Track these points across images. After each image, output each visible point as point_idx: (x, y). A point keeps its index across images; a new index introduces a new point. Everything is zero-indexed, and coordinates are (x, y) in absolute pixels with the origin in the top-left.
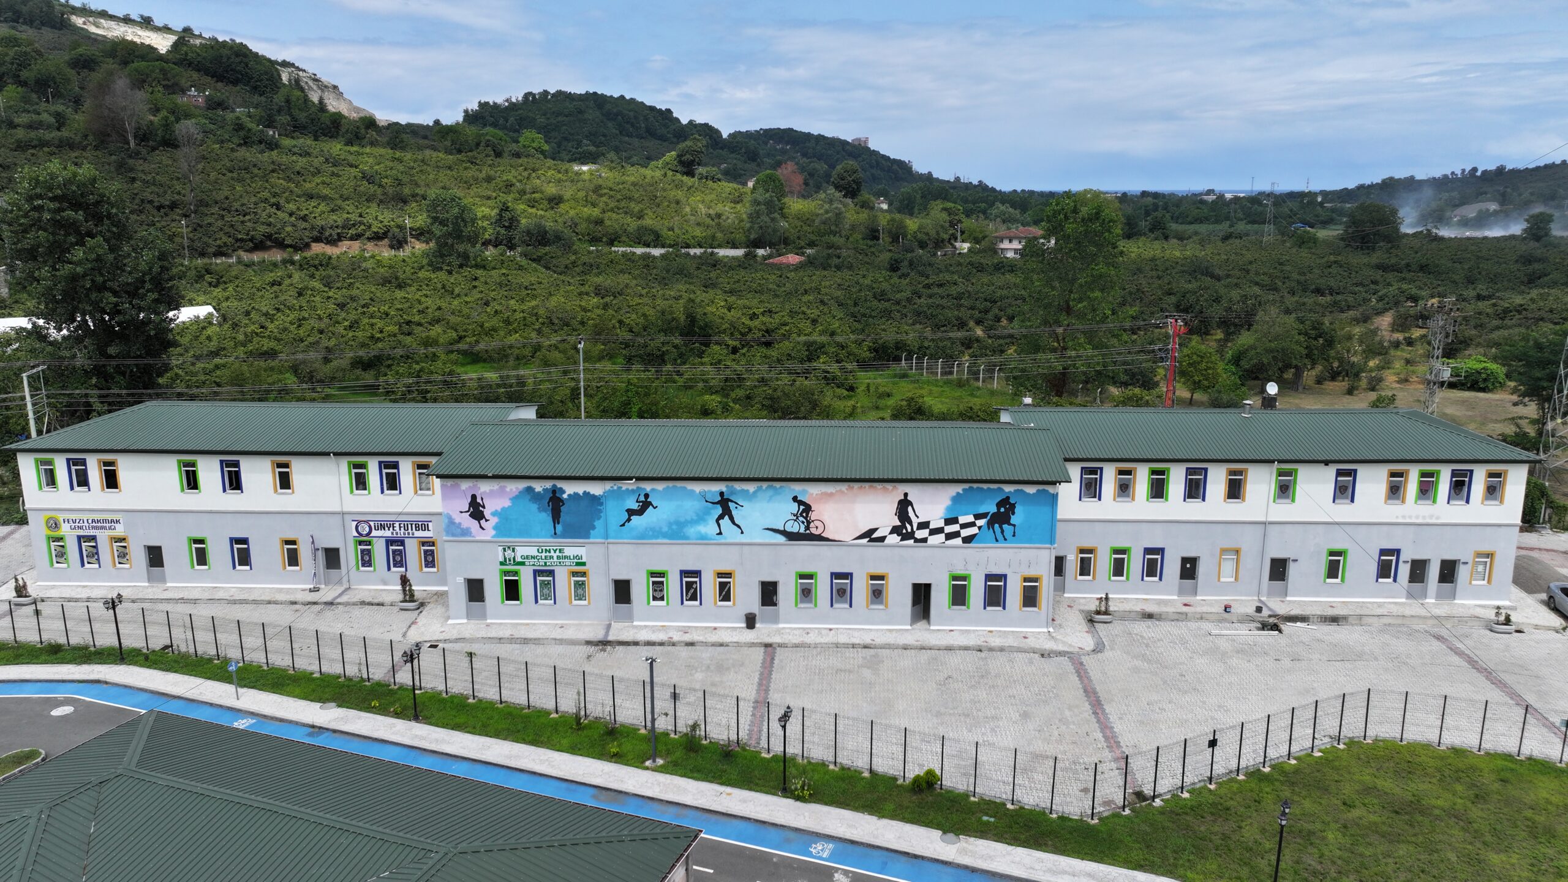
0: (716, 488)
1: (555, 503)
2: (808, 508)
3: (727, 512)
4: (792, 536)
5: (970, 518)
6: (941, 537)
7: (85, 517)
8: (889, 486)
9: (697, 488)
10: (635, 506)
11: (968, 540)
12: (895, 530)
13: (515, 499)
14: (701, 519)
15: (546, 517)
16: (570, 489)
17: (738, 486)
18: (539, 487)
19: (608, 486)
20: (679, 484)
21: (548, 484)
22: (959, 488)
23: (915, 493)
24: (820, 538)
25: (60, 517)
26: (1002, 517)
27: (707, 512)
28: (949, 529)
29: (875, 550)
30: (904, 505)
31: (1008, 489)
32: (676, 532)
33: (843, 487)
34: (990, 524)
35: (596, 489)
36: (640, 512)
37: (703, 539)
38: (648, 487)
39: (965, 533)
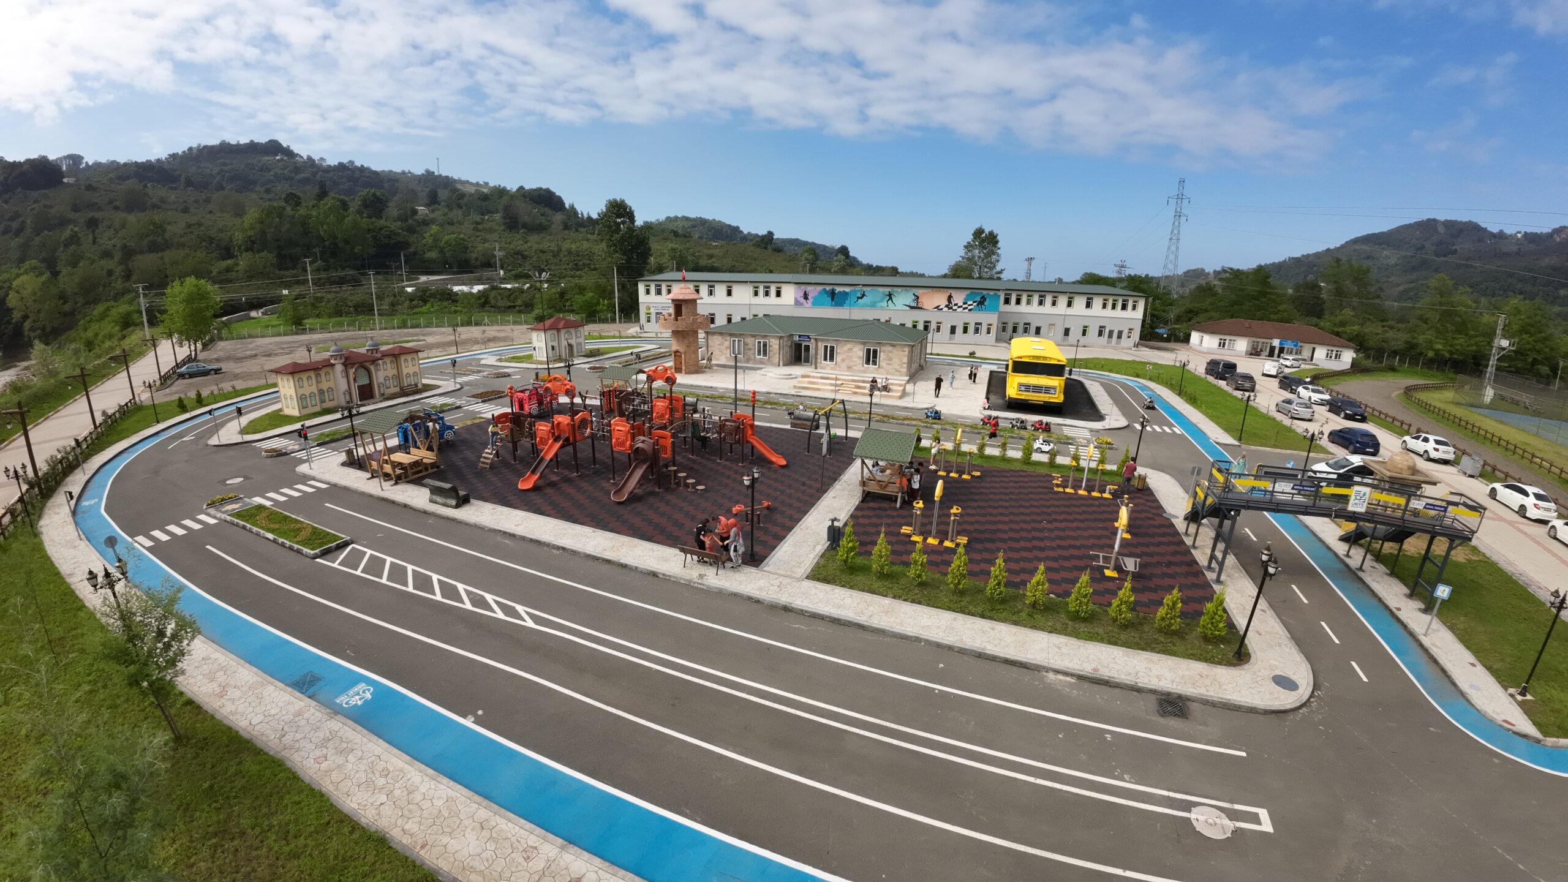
0: (888, 290)
1: (833, 294)
2: (918, 298)
3: (891, 298)
4: (912, 308)
5: (971, 303)
6: (961, 309)
7: (659, 305)
8: (945, 290)
9: (881, 289)
10: (860, 296)
11: (970, 310)
12: (947, 306)
13: (820, 293)
14: (882, 301)
15: (829, 299)
16: (838, 289)
17: (895, 289)
18: (828, 288)
19: (851, 288)
20: (876, 288)
21: (831, 287)
22: (968, 292)
23: (954, 293)
24: (921, 308)
25: (651, 305)
26: (981, 303)
27: (884, 298)
28: (964, 306)
29: (939, 313)
30: (950, 298)
31: (985, 292)
32: (873, 305)
33: (930, 290)
34: (978, 305)
35: (847, 289)
36: (861, 298)
37: (882, 308)
38: (865, 289)
39: (970, 307)
